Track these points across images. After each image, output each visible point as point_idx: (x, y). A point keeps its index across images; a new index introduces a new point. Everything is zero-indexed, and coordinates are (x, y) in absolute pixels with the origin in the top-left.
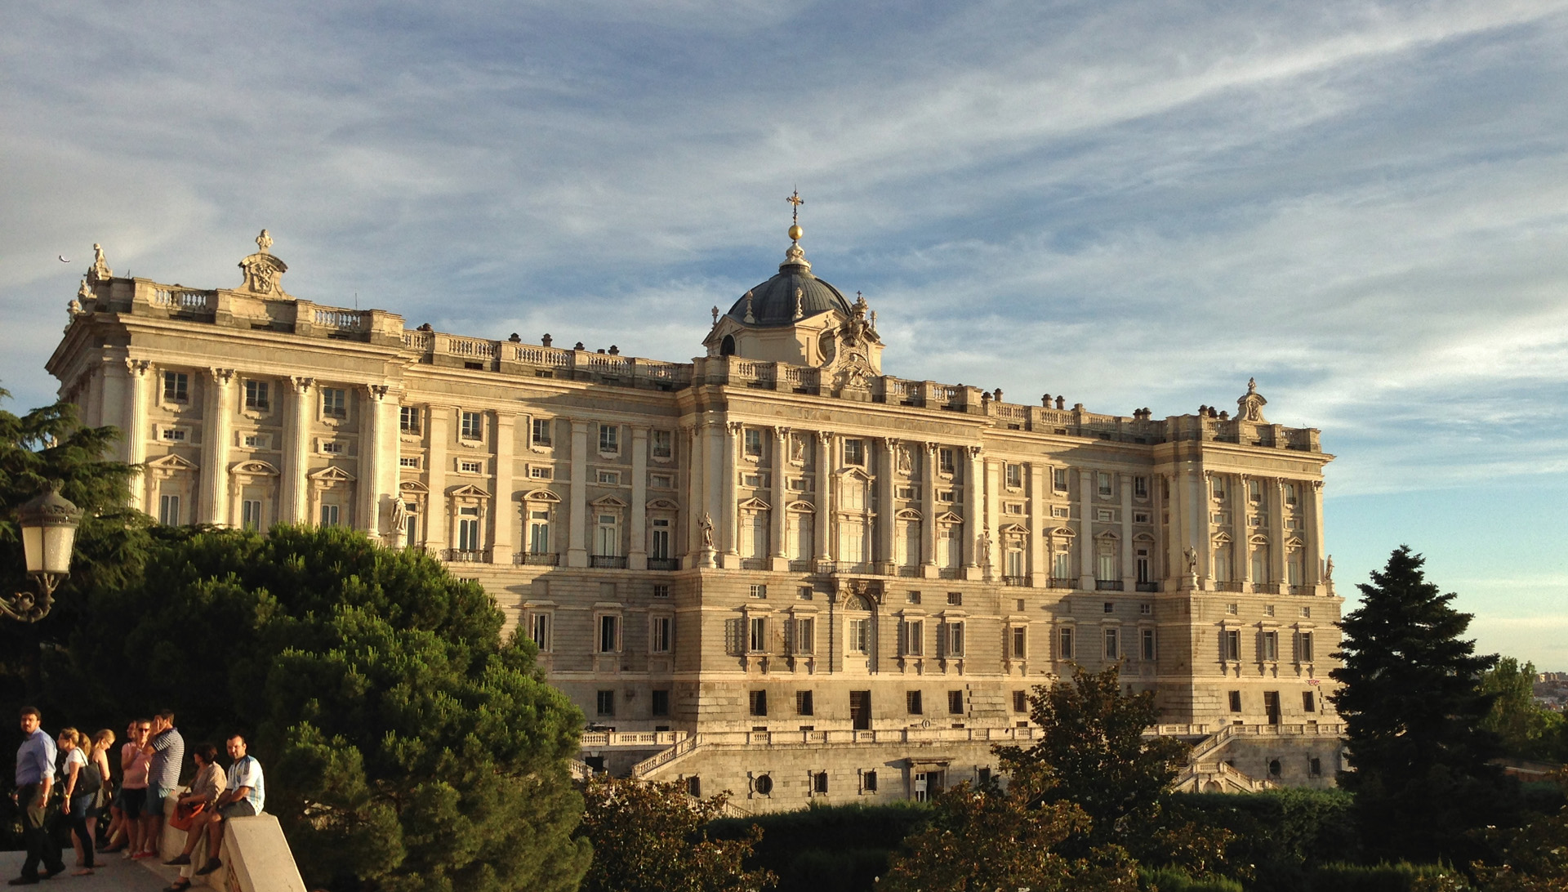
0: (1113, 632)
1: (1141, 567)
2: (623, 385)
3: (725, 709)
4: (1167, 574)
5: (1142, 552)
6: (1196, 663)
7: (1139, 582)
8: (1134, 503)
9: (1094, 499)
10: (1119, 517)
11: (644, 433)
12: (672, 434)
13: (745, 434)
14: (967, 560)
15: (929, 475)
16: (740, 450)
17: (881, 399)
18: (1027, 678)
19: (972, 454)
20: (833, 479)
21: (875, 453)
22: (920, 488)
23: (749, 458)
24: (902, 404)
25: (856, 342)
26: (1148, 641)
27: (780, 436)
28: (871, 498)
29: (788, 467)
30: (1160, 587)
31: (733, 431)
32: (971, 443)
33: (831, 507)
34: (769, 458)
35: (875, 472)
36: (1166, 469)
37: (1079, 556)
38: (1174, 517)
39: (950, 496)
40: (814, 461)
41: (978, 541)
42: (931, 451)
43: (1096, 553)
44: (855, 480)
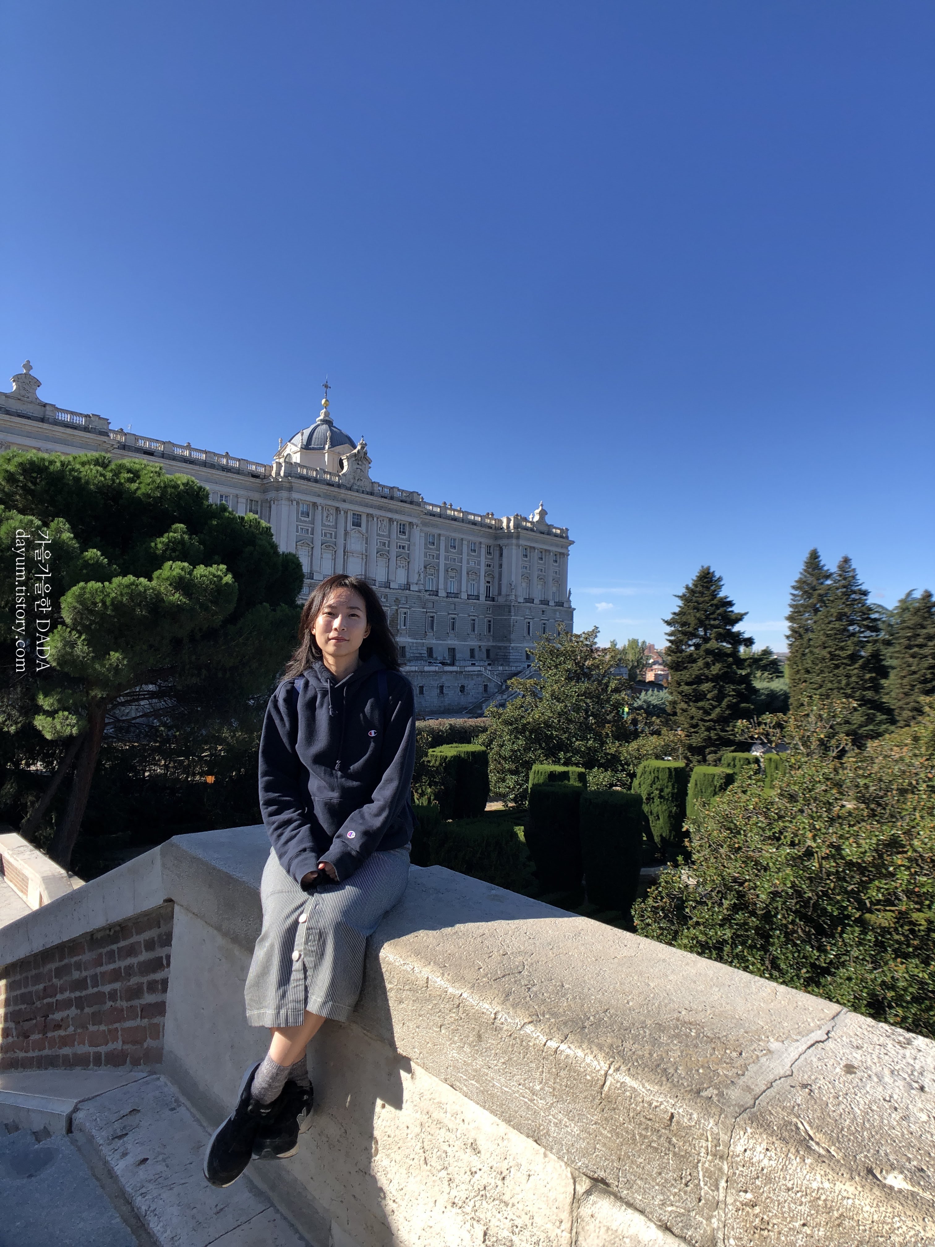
0: (474, 620)
1: (488, 589)
2: (234, 473)
4: (500, 594)
5: (488, 582)
6: (513, 636)
7: (486, 597)
8: (486, 558)
9: (468, 555)
10: (479, 564)
11: (244, 501)
12: (260, 503)
13: (301, 505)
14: (411, 580)
15: (394, 535)
16: (298, 513)
17: (372, 494)
18: (434, 642)
19: (415, 527)
20: (346, 533)
21: (368, 521)
22: (389, 542)
23: (303, 518)
24: (382, 497)
25: (360, 463)
26: (490, 625)
27: (320, 508)
28: (364, 545)
29: (323, 525)
30: (496, 599)
31: (295, 503)
32: (415, 520)
33: (345, 548)
34: (313, 519)
35: (367, 532)
36: (501, 542)
37: (460, 582)
38: (505, 566)
39: (403, 548)
40: (336, 523)
41: (416, 571)
42: (395, 523)
43: (468, 581)
44: (357, 535)
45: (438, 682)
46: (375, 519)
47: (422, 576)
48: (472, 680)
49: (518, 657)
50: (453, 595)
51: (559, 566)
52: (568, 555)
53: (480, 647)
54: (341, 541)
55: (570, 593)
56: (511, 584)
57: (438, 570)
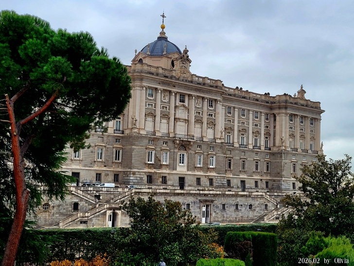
1: (266, 142)
3: (139, 181)
4: (274, 145)
5: (266, 138)
6: (284, 173)
7: (265, 147)
8: (265, 122)
9: (253, 120)
10: (260, 126)
13: (148, 90)
14: (216, 137)
15: (205, 108)
16: (146, 95)
17: (192, 82)
18: (231, 176)
19: (219, 102)
20: (176, 107)
21: (189, 99)
22: (202, 111)
23: (149, 98)
24: (198, 84)
25: (184, 62)
26: (268, 166)
27: (160, 91)
28: (187, 114)
29: (162, 101)
30: (272, 149)
31: (144, 89)
32: (219, 98)
33: (175, 115)
34: (156, 98)
35: (189, 105)
36: (275, 112)
37: (248, 138)
38: (278, 127)
39: (211, 115)
40: (170, 101)
41: (220, 130)
42: (206, 100)
43: (253, 137)
44: (182, 108)
45: (234, 202)
46: (194, 98)
47: (223, 134)
48: (257, 201)
49: (288, 187)
50: (244, 146)
51: (314, 127)
52: (320, 120)
53: (261, 180)
54: (172, 112)
55: (322, 145)
56: (282, 139)
57: (233, 130)
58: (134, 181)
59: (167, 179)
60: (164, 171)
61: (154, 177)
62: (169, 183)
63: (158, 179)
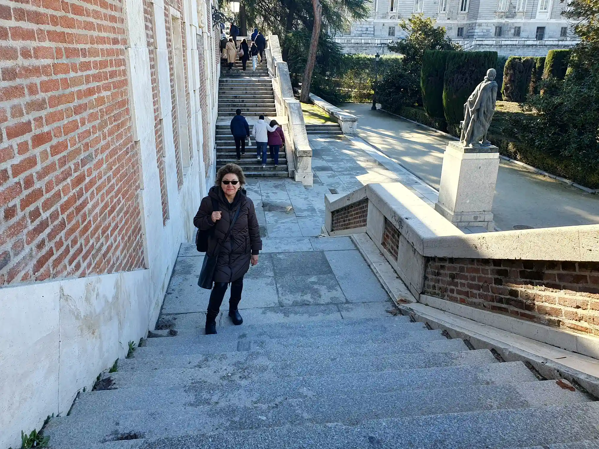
3: (485, 34)
58: (479, 34)
59: (522, 29)
60: (518, 20)
61: (504, 29)
62: (522, 34)
63: (508, 31)
